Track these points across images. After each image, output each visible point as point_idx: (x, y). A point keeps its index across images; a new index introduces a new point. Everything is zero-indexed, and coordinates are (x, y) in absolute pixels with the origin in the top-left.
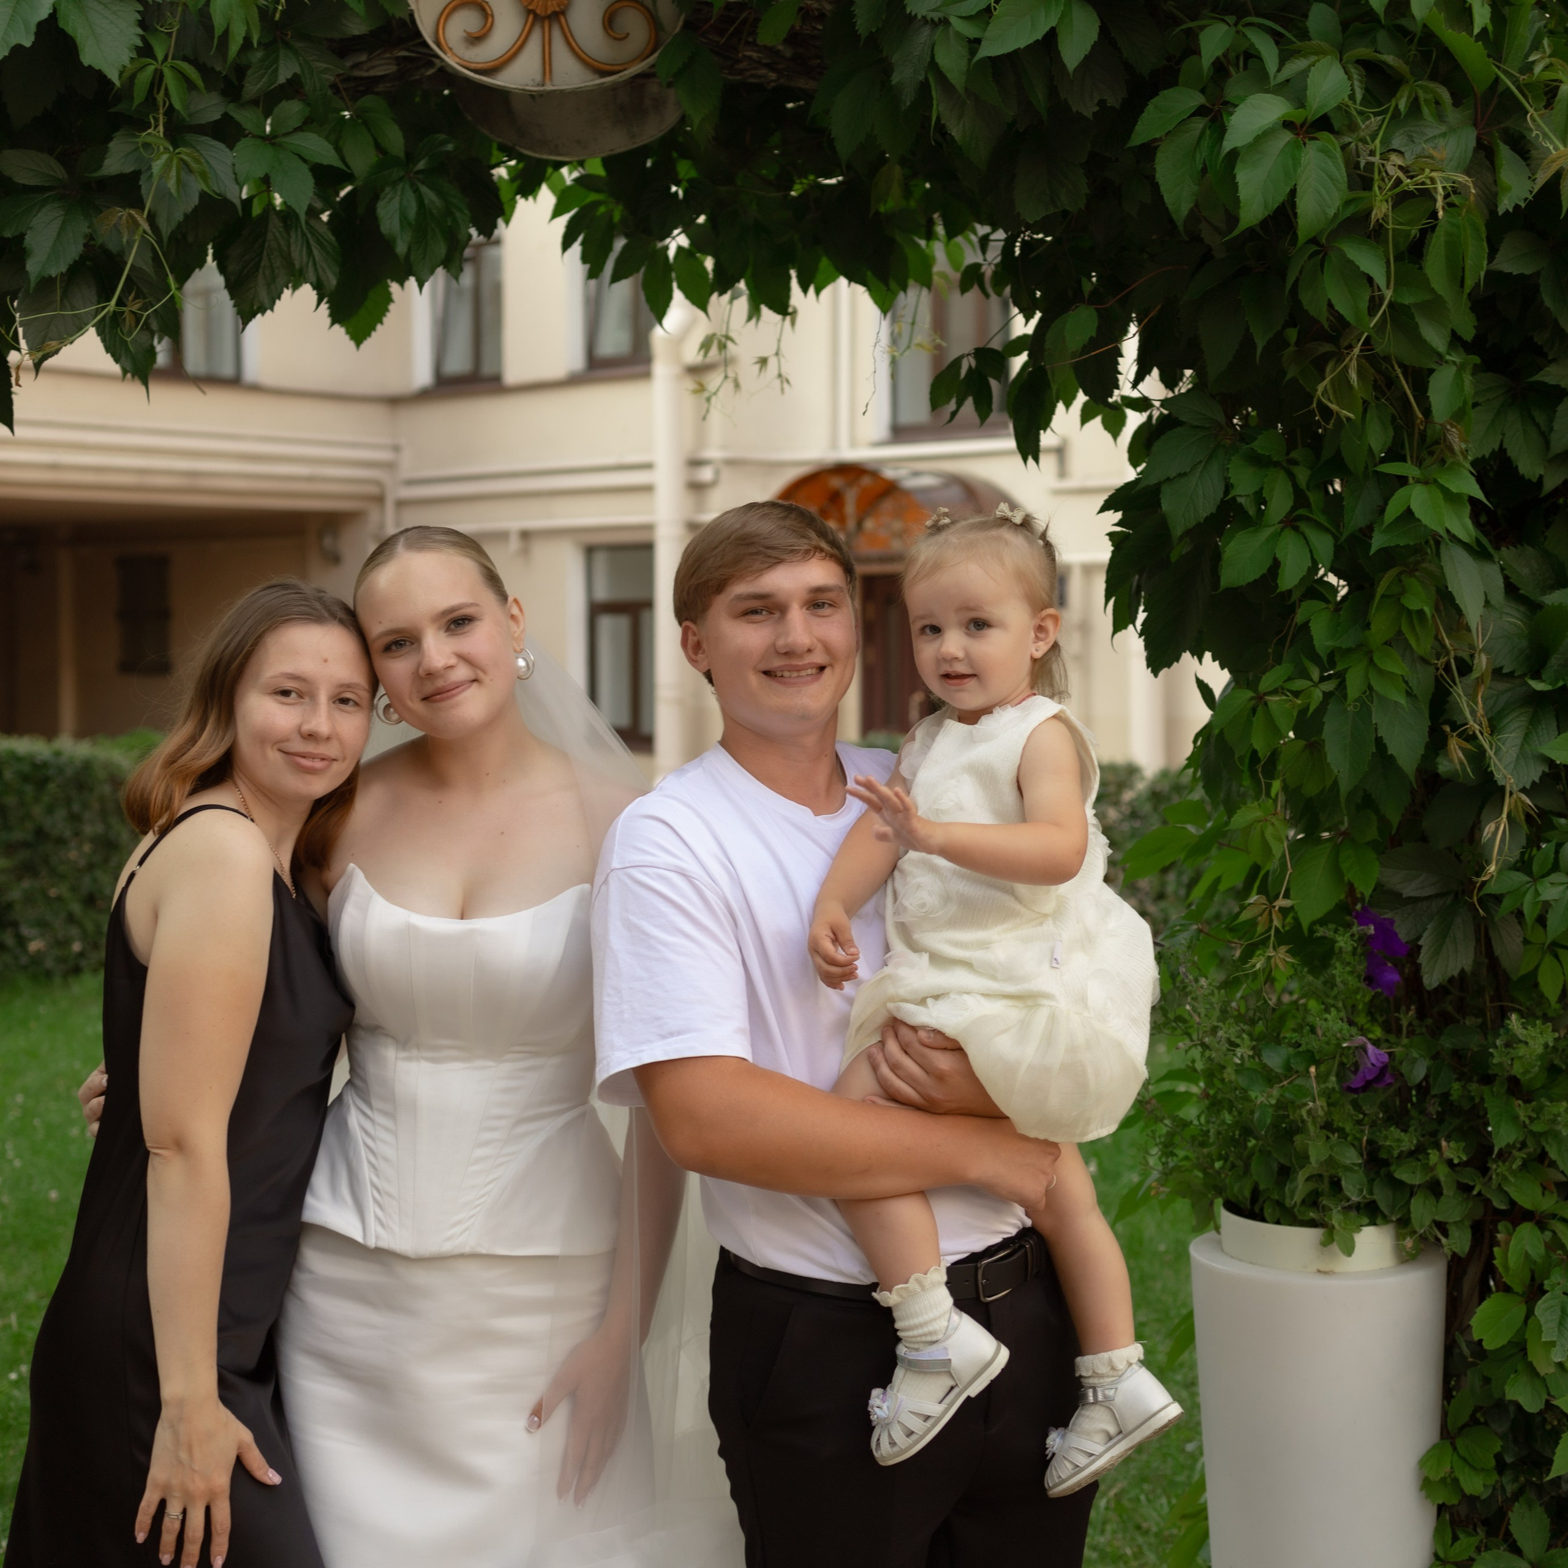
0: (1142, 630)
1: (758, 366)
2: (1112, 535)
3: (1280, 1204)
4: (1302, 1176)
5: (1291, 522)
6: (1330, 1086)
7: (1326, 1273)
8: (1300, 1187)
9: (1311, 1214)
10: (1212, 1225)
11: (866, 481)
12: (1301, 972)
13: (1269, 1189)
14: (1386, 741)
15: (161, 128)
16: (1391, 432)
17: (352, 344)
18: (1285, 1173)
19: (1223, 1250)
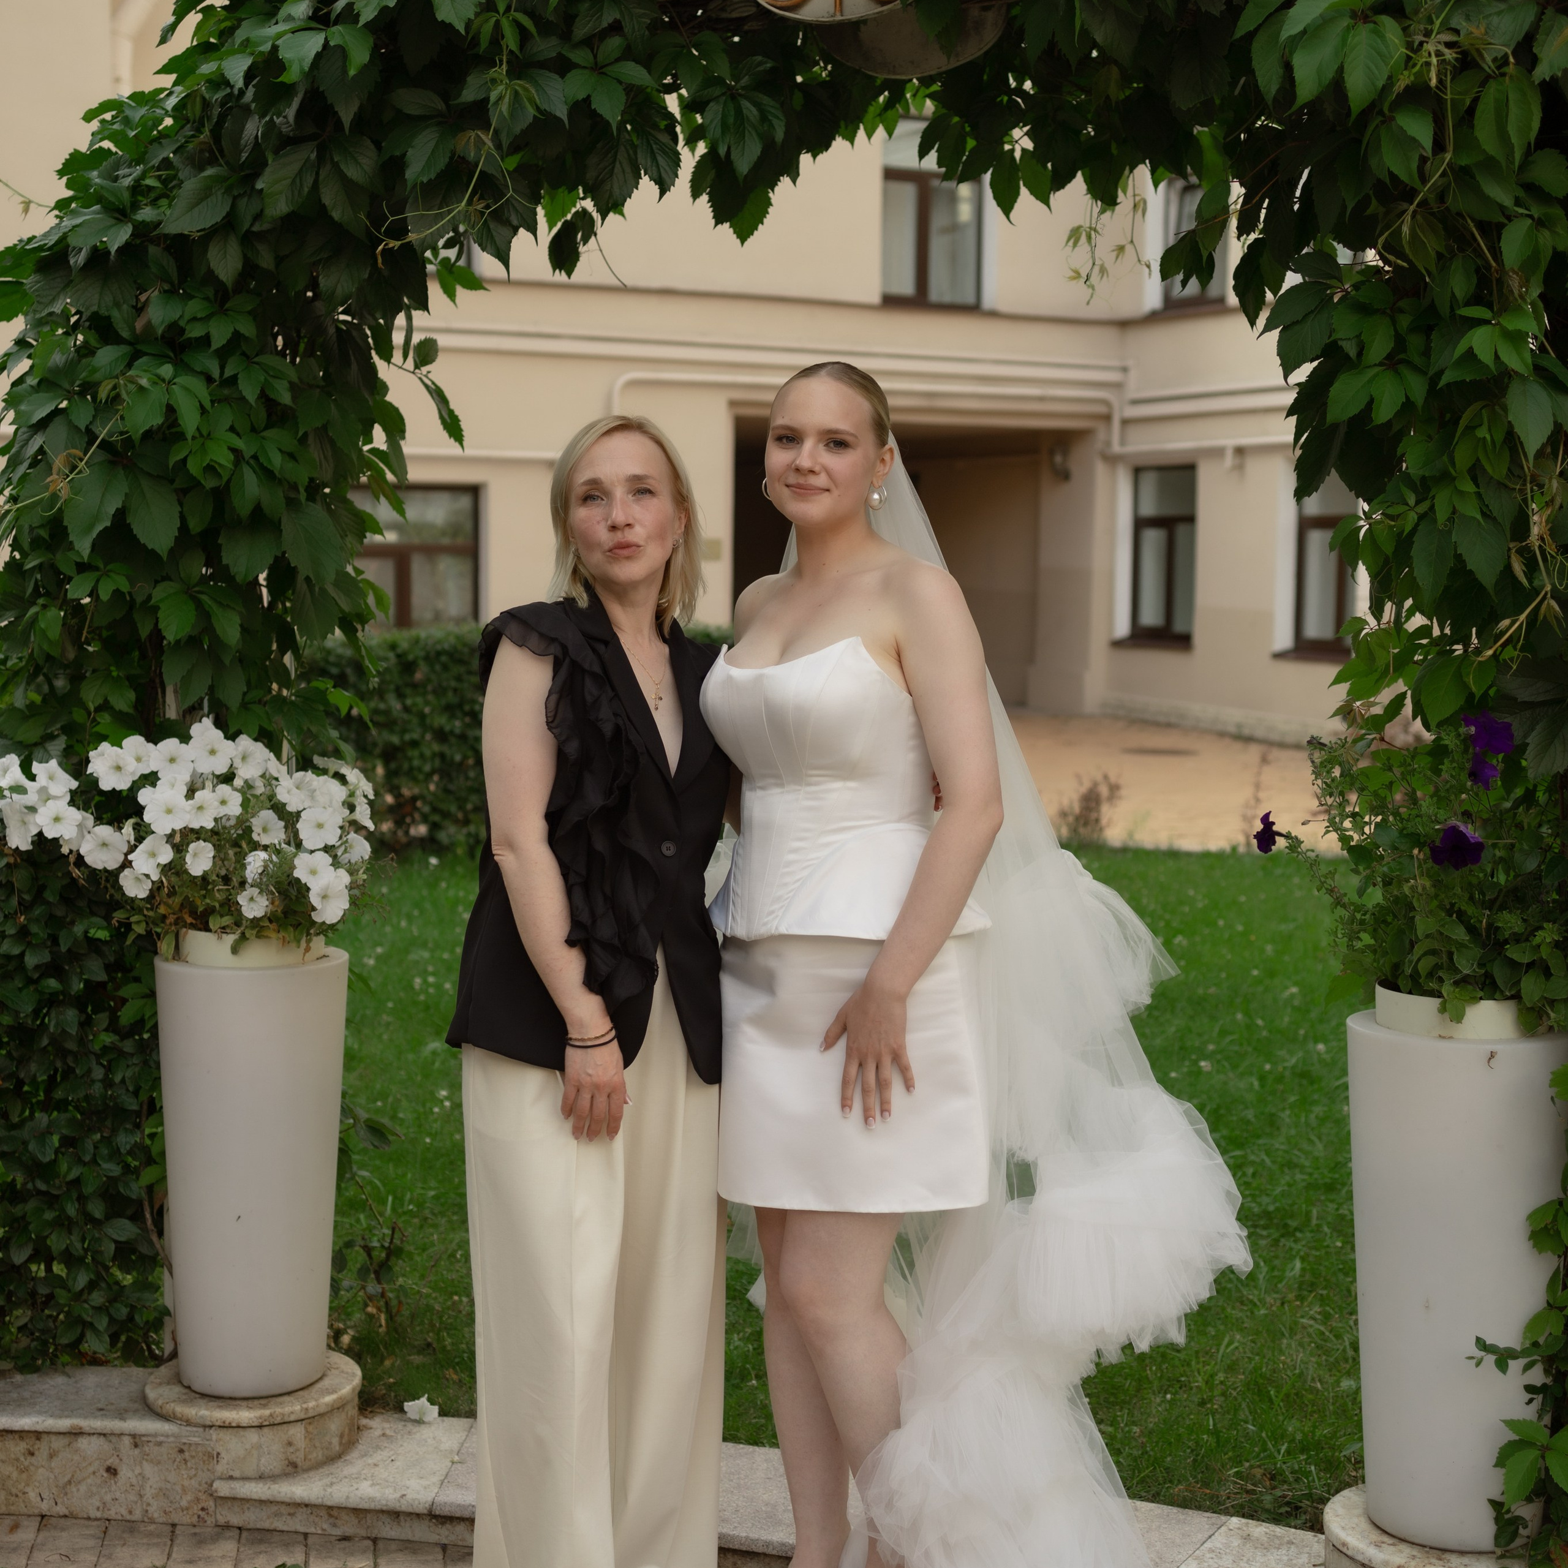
1: (1115, 253)
3: (1410, 976)
5: (1393, 362)
7: (1444, 1038)
8: (1423, 959)
9: (1431, 984)
14: (1465, 557)
15: (504, 67)
16: (1475, 280)
17: (738, 241)
19: (1376, 1021)
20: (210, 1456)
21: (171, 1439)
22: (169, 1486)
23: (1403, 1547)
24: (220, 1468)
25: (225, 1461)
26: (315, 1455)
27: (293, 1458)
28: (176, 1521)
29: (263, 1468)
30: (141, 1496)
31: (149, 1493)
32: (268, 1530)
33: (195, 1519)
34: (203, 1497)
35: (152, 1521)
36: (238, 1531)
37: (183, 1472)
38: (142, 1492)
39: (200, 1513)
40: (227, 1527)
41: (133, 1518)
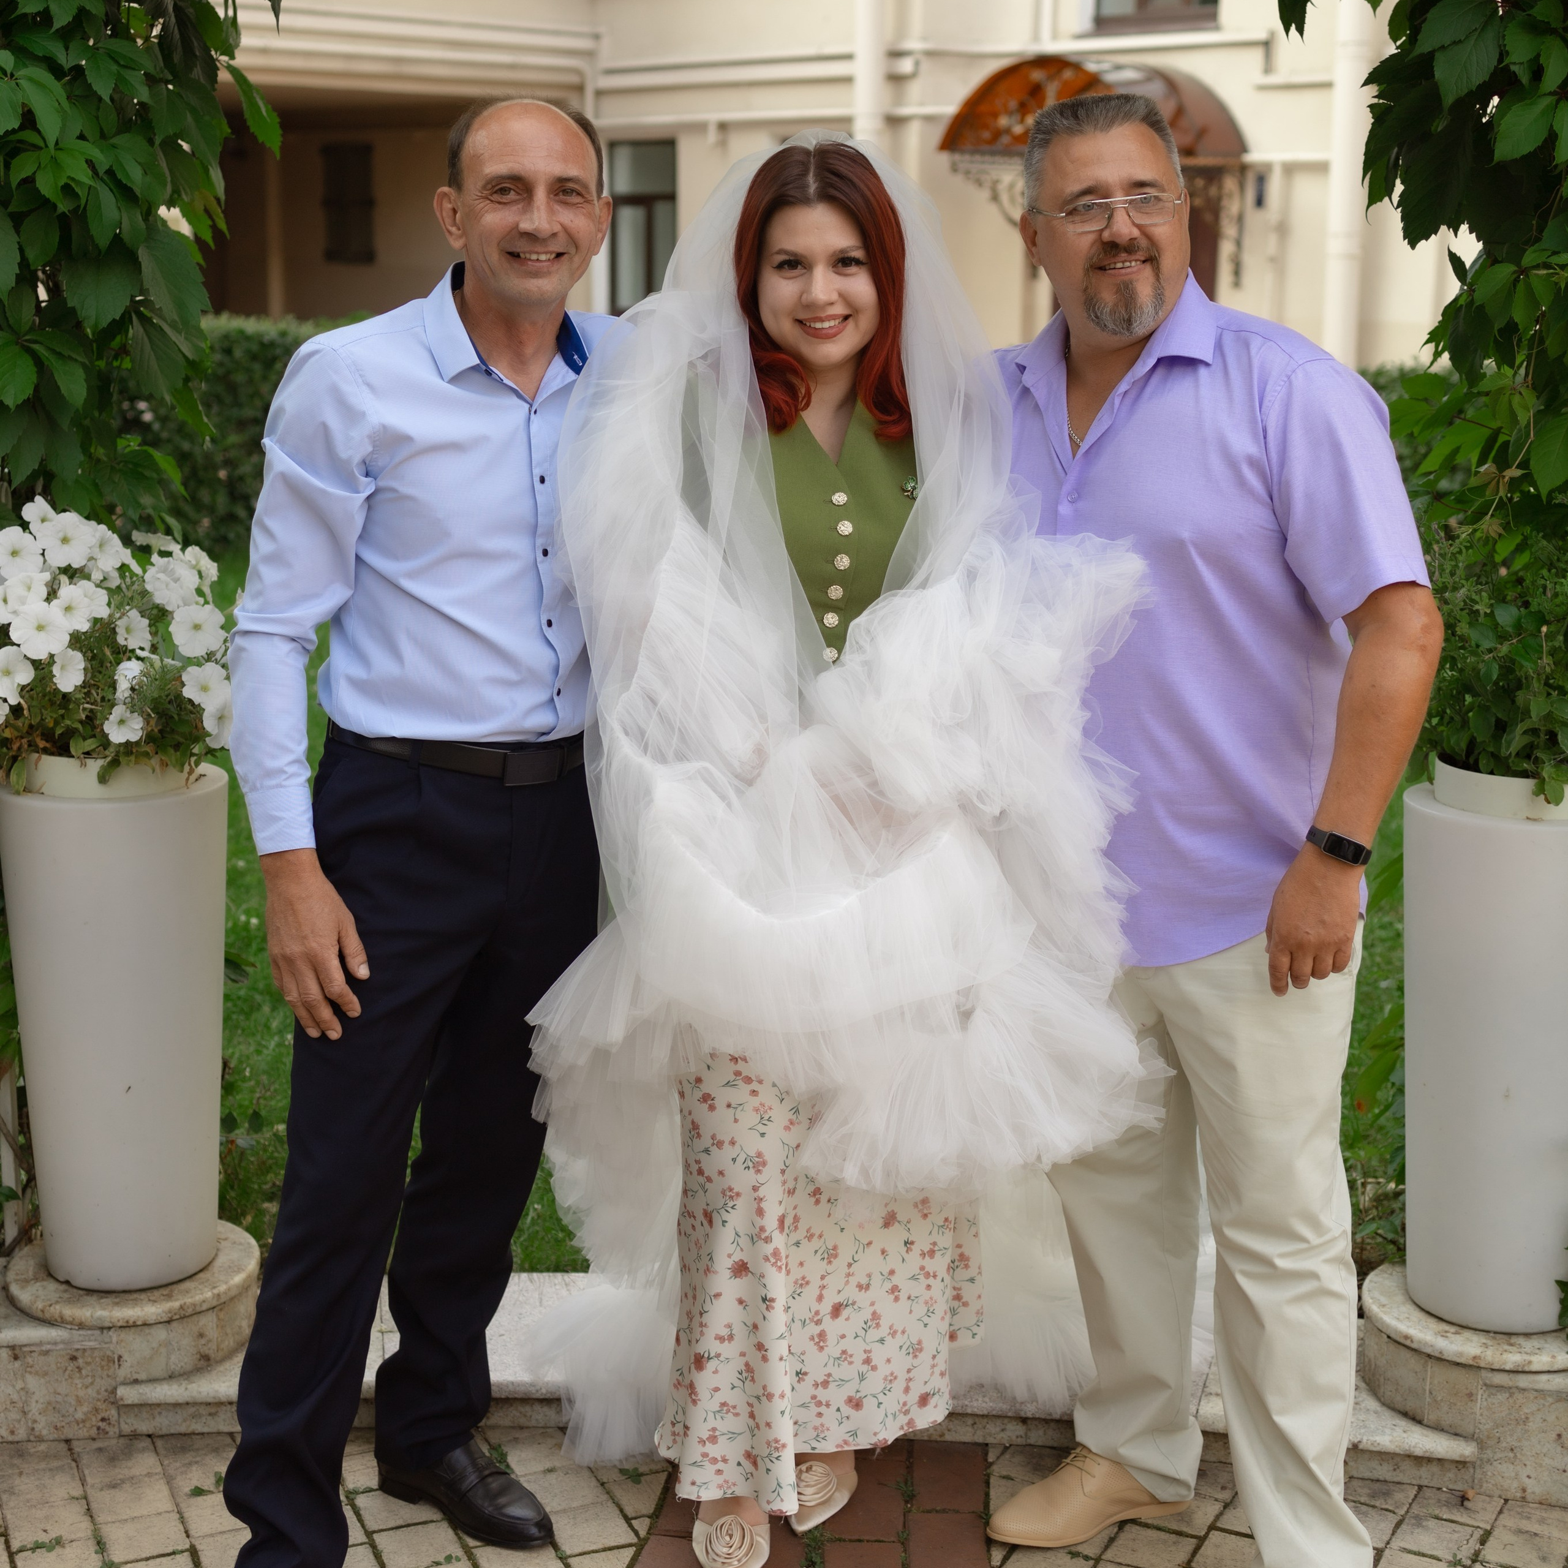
0: (1399, 202)
2: (1371, 106)
3: (1495, 756)
4: (1520, 728)
5: (1565, 93)
6: (1557, 644)
7: (1535, 820)
8: (1517, 738)
9: (1525, 765)
10: (1425, 776)
11: (1068, 74)
12: (1536, 537)
13: (1485, 741)
18: (1501, 727)
19: (1435, 798)
20: (110, 1360)
21: (61, 1346)
22: (59, 1398)
23: (1467, 1334)
24: (123, 1373)
25: (128, 1364)
26: (227, 1343)
27: (205, 1350)
28: (70, 1436)
29: (173, 1367)
30: (25, 1413)
31: (34, 1409)
32: (185, 1435)
33: (94, 1432)
34: (101, 1405)
35: (40, 1439)
36: (149, 1440)
37: (77, 1381)
38: (26, 1410)
39: (100, 1424)
40: (134, 1436)
41: (16, 1438)
